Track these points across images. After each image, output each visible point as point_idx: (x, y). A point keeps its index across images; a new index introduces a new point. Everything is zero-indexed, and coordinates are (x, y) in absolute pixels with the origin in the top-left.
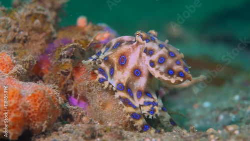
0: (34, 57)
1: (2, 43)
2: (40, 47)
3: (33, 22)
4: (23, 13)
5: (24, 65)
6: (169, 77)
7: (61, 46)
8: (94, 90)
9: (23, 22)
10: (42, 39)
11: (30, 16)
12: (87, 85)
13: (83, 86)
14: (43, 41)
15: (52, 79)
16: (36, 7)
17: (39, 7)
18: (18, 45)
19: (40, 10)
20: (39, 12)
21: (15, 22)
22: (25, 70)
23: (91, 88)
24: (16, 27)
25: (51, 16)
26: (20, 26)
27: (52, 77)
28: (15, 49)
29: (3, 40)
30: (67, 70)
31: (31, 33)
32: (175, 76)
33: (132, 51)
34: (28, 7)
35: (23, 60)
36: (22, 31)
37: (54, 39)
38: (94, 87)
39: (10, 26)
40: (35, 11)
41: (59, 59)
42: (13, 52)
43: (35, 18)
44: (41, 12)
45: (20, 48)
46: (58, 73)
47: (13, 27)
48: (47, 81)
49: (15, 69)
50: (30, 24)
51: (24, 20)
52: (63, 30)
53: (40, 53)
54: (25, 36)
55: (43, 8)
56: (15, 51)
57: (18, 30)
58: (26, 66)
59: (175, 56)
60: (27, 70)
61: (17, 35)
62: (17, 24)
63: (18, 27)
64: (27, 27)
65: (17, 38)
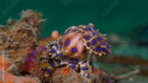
0: (23, 59)
1: (1, 49)
2: (27, 52)
3: (22, 35)
4: (15, 29)
5: (17, 64)
6: (98, 52)
7: (41, 51)
8: (64, 81)
9: (15, 35)
10: (28, 47)
11: (19, 31)
12: (59, 77)
13: (57, 78)
14: (29, 48)
15: (36, 74)
16: (24, 25)
17: (26, 25)
18: (12, 51)
19: (27, 27)
20: (26, 28)
21: (10, 35)
22: (18, 68)
23: (63, 80)
24: (10, 39)
25: (34, 31)
26: (13, 38)
27: (35, 72)
28: (10, 53)
29: (1, 47)
30: (45, 67)
31: (21, 42)
32: (101, 51)
33: (74, 37)
34: (19, 25)
35: (15, 61)
36: (15, 41)
37: (36, 46)
38: (64, 79)
39: (7, 38)
40: (23, 28)
41: (40, 60)
42: (9, 55)
43: (24, 33)
44: (28, 28)
45: (14, 53)
46: (40, 69)
47: (8, 38)
48: (32, 75)
49: (10, 68)
50: (20, 37)
51: (16, 34)
52: (42, 40)
53: (27, 56)
54: (17, 45)
55: (29, 26)
56: (10, 55)
57: (12, 40)
58: (17, 65)
59: (102, 40)
60: (19, 67)
61: (11, 44)
62: (11, 37)
63: (12, 38)
64: (18, 38)
65: (11, 46)
